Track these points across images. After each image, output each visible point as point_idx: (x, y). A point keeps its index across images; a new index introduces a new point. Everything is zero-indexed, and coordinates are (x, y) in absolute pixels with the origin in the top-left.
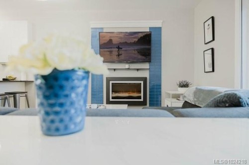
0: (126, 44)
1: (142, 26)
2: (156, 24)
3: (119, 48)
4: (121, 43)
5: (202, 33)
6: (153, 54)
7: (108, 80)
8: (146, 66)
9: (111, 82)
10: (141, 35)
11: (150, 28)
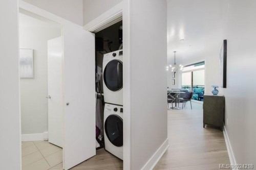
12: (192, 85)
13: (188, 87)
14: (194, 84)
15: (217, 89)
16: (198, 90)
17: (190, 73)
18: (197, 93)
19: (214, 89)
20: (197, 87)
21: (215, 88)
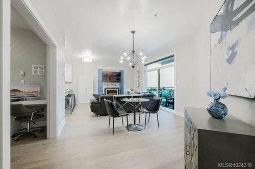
0: (112, 76)
1: (117, 69)
2: (122, 69)
4: (110, 76)
5: (136, 75)
6: (121, 80)
7: (105, 89)
8: (119, 83)
9: (107, 90)
10: (117, 73)
12: (159, 87)
13: (154, 90)
14: (161, 86)
15: (221, 101)
16: (165, 93)
17: (157, 71)
18: (164, 97)
19: (212, 100)
20: (164, 90)
21: (217, 100)
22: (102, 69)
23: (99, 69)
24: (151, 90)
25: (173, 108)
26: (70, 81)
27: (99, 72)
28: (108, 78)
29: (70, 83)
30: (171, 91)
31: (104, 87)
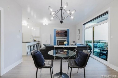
0: (62, 33)
1: (65, 29)
3: (60, 34)
4: (61, 33)
6: (68, 35)
8: (66, 38)
9: (58, 41)
10: (65, 31)
11: (67, 29)
16: (99, 45)
18: (99, 48)
22: (56, 29)
23: (54, 29)
24: (88, 42)
25: (106, 60)
26: (39, 36)
27: (54, 31)
28: (59, 34)
29: (39, 37)
30: (106, 43)
31: (57, 40)
